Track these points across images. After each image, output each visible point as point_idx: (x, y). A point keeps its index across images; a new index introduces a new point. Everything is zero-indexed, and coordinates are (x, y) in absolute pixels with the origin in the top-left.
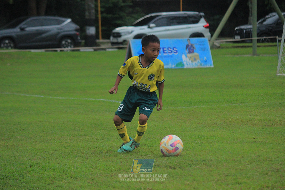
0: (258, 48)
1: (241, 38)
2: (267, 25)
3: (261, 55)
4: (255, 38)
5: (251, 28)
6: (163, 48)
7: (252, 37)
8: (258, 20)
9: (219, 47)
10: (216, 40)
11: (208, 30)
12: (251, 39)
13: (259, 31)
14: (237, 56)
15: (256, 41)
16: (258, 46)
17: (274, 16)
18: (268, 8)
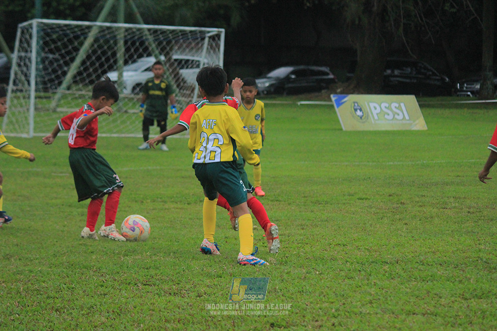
17: (2, 58)
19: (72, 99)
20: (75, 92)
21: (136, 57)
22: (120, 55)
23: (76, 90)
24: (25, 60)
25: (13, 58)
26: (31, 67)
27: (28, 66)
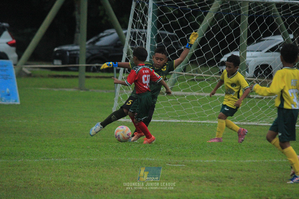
0: (87, 80)
1: (63, 64)
2: (101, 46)
3: (90, 91)
4: (83, 65)
5: (77, 50)
7: (78, 64)
8: (88, 39)
9: (30, 75)
10: (26, 64)
11: (14, 49)
12: (77, 65)
13: (89, 55)
14: (56, 90)
15: (84, 69)
16: (87, 77)
17: (112, 34)
18: (103, 22)
20: (193, 74)
21: (262, 35)
22: (243, 33)
23: (193, 72)
24: (139, 37)
25: (126, 34)
26: (145, 44)
27: (142, 43)
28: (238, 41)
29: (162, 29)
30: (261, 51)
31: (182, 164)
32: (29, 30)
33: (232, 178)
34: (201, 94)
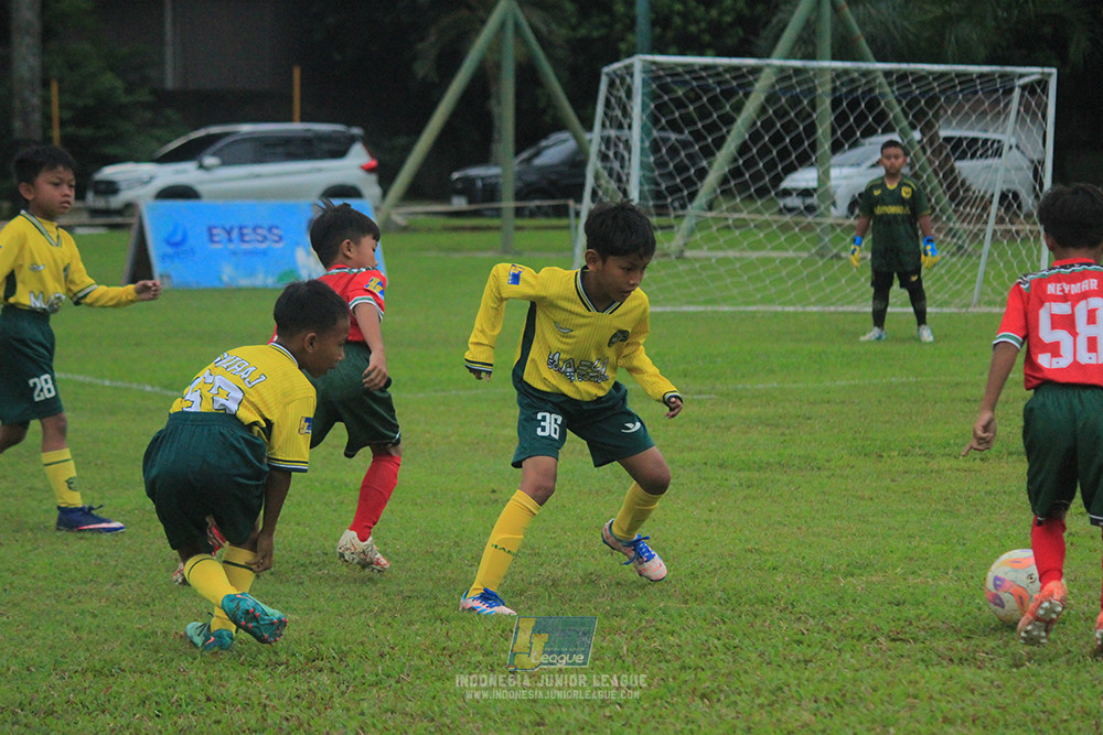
0: (518, 235)
1: (470, 202)
2: (542, 169)
4: (508, 204)
5: (496, 176)
6: (241, 228)
7: (500, 200)
8: (517, 153)
9: (405, 229)
10: (396, 206)
11: (373, 178)
12: (496, 205)
13: (520, 184)
14: (457, 256)
15: (512, 213)
16: (519, 228)
17: (565, 141)
18: (547, 119)
19: (718, 230)
20: (726, 214)
21: (858, 134)
22: (823, 130)
23: (727, 210)
24: (616, 145)
25: (590, 141)
26: (630, 159)
27: (623, 158)
28: (813, 147)
29: (663, 129)
30: (858, 165)
31: (710, 393)
32: (402, 141)
33: (809, 418)
34: (746, 254)
